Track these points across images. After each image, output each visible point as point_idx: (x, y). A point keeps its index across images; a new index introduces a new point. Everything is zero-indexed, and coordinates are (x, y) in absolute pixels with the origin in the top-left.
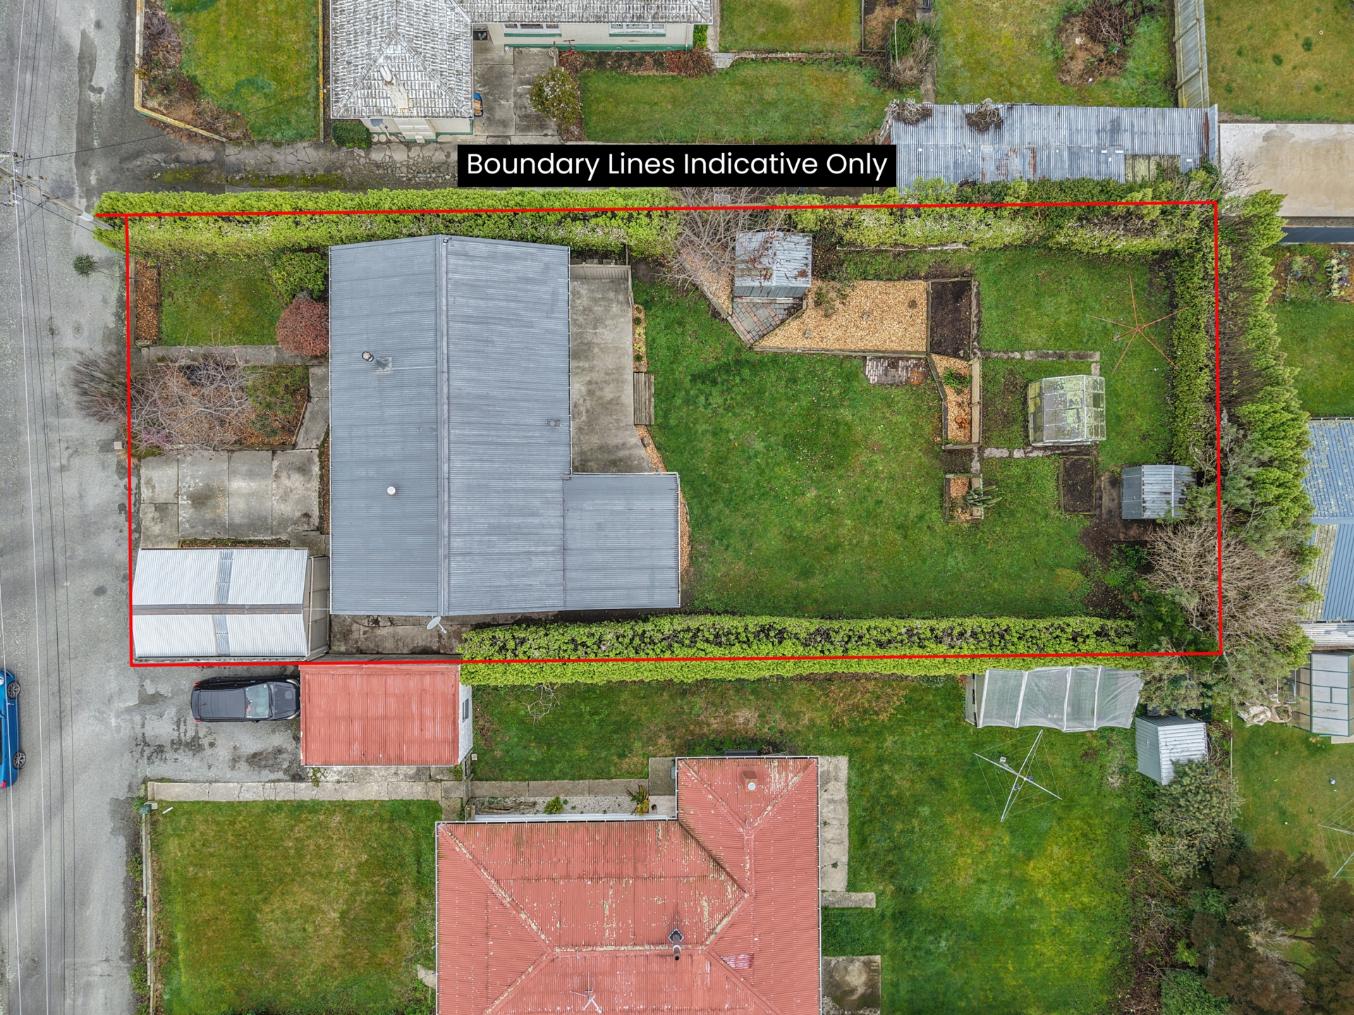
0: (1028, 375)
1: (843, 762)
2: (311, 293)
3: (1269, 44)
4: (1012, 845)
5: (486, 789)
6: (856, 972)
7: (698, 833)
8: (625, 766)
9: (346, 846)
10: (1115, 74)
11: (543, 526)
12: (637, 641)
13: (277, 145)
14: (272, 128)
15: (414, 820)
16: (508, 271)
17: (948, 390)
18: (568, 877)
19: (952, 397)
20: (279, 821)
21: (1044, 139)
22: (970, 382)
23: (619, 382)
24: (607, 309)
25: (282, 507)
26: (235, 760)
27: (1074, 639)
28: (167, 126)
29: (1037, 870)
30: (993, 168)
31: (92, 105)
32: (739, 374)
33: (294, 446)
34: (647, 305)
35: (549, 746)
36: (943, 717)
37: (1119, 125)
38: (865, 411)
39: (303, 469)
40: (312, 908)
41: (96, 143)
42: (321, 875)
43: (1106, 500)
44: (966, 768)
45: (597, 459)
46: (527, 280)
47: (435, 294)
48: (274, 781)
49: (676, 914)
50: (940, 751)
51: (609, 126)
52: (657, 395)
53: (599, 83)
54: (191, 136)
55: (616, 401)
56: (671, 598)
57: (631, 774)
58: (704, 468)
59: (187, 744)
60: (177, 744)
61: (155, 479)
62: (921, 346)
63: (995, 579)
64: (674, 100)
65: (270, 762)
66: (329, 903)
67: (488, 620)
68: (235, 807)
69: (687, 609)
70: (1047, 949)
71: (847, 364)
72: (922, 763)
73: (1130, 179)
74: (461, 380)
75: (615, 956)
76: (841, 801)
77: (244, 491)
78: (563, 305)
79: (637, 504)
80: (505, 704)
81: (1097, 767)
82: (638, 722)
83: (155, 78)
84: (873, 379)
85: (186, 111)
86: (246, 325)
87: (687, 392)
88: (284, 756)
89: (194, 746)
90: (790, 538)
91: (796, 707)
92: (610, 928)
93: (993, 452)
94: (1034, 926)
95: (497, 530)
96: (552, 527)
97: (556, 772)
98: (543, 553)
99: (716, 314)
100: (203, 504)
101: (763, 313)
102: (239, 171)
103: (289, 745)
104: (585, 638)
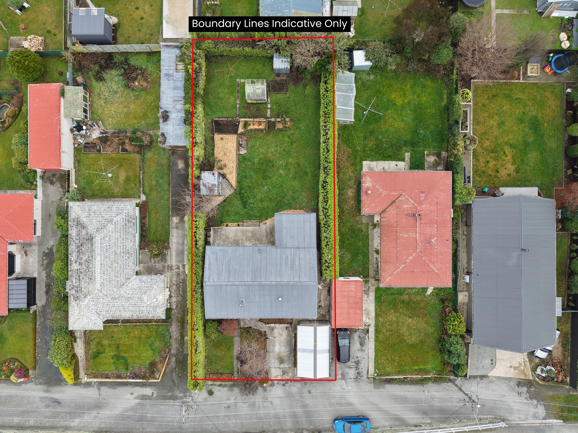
0: (244, 102)
1: (364, 163)
2: (218, 326)
3: (137, 21)
4: (391, 110)
5: (371, 273)
6: (430, 159)
7: (384, 208)
8: (365, 230)
9: (389, 316)
10: (147, 72)
11: (291, 254)
12: (326, 226)
13: (171, 337)
14: (165, 339)
15: (381, 295)
16: (214, 264)
17: (249, 128)
18: (397, 247)
19: (251, 127)
20: (381, 337)
21: (171, 98)
22: (246, 121)
23: (246, 231)
24: (223, 235)
25: (284, 336)
26: (362, 350)
27: (327, 91)
28: (164, 372)
29: (399, 102)
30: (180, 114)
31: (157, 395)
32: (244, 193)
33: (265, 332)
34: (222, 222)
35: (358, 253)
36: (351, 131)
37: (166, 74)
38: (255, 154)
39: (272, 329)
40: (408, 327)
41: (169, 394)
42: (398, 324)
43: (284, 78)
44: (367, 124)
45: (270, 238)
46: (217, 258)
47: (221, 286)
48: (369, 339)
49: (409, 215)
50: (362, 132)
51: (165, 234)
52: (250, 220)
53: (151, 237)
54: (168, 364)
55: (252, 232)
56: (314, 215)
57: (367, 228)
58: (273, 205)
59: (357, 365)
60: (357, 368)
61: (275, 375)
62: (235, 136)
63: (308, 114)
64: (156, 213)
65: (363, 339)
66: (406, 322)
67: (319, 272)
68: (376, 350)
69: (316, 211)
70: (424, 99)
71: (241, 160)
72: (365, 138)
73: (184, 71)
74: (247, 278)
75: (420, 233)
76: (377, 163)
77: (279, 348)
78: (224, 248)
79: (284, 226)
80: (345, 267)
81: (368, 83)
82: (351, 226)
83: (149, 375)
84: (245, 151)
85: (160, 366)
86: (228, 347)
87: (250, 210)
88: (361, 335)
89: (357, 363)
90: (295, 178)
91: (348, 177)
92: (412, 235)
93: (269, 114)
94: (417, 103)
95: (292, 268)
96: (291, 252)
97: (366, 251)
98: (299, 254)
99: (225, 201)
100: (283, 360)
101: (224, 186)
102: (179, 349)
103: (358, 333)
104: (325, 242)
